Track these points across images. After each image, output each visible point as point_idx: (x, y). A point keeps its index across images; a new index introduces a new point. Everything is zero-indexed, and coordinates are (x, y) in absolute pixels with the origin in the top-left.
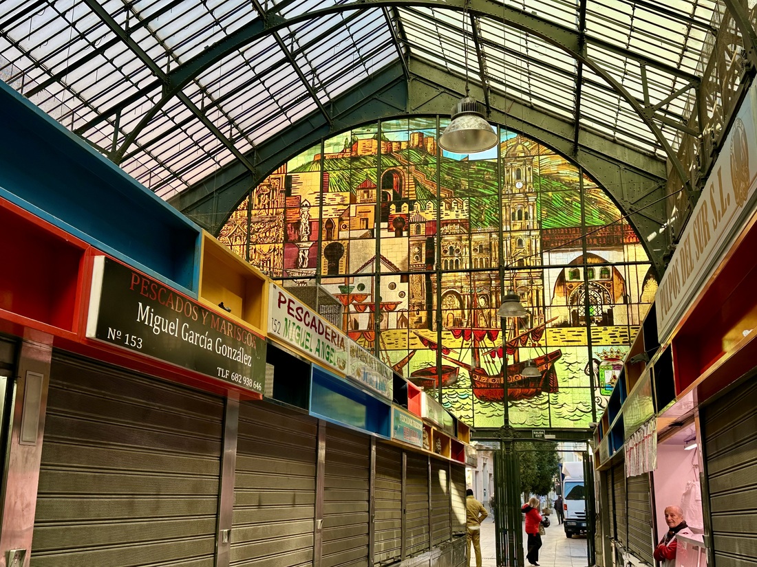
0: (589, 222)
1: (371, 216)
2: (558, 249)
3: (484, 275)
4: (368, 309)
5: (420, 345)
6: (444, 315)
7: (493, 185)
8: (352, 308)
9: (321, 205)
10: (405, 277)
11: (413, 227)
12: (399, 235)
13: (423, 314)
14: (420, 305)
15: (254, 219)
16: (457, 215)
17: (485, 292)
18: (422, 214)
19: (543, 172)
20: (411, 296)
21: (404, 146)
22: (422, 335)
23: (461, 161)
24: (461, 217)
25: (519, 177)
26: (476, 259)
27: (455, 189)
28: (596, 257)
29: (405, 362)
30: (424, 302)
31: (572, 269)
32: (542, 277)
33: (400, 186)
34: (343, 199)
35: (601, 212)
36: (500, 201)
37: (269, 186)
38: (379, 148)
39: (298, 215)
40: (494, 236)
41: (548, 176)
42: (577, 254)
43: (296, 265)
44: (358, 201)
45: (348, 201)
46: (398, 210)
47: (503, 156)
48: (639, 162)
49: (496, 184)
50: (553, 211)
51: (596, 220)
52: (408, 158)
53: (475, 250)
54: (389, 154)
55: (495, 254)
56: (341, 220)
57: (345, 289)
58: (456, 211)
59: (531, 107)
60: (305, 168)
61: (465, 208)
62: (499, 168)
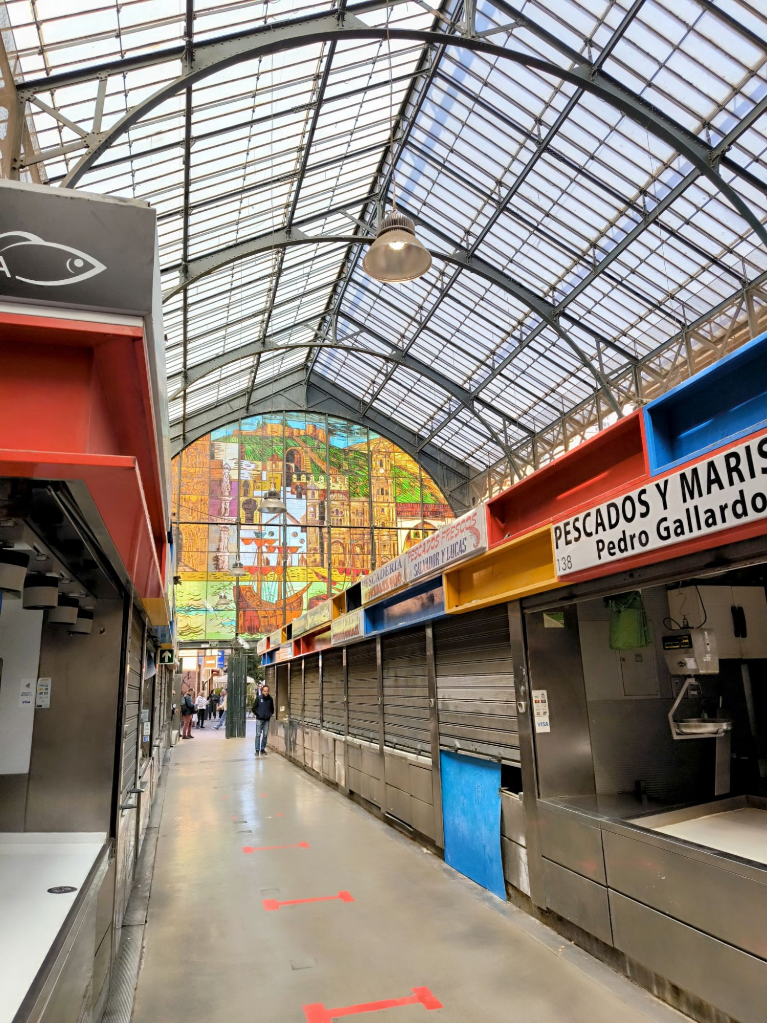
0: (425, 501)
1: (278, 482)
2: (406, 518)
3: (359, 531)
4: (277, 551)
5: (315, 578)
6: (333, 557)
7: (364, 469)
8: (264, 549)
10: (304, 529)
11: (309, 493)
12: (299, 497)
13: (318, 557)
14: (315, 549)
16: (341, 487)
17: (360, 542)
18: (317, 484)
19: (397, 464)
20: (309, 543)
21: (302, 433)
22: (317, 571)
23: (344, 450)
24: (344, 489)
25: (381, 465)
26: (354, 520)
27: (339, 468)
28: (429, 524)
29: (305, 590)
30: (318, 547)
31: (416, 531)
32: (397, 535)
33: (299, 462)
34: (257, 466)
35: (432, 495)
36: (369, 480)
37: (196, 449)
38: (284, 432)
39: (220, 475)
40: (366, 504)
41: (400, 467)
42: (417, 522)
43: (219, 514)
44: (269, 469)
45: (260, 469)
46: (299, 479)
47: (371, 449)
48: (454, 465)
49: (367, 468)
50: (403, 491)
51: (429, 500)
52: (305, 442)
53: (353, 513)
54: (291, 437)
55: (367, 517)
56: (255, 481)
57: (259, 535)
58: (340, 484)
59: (389, 419)
60: (226, 439)
61: (346, 483)
62: (368, 457)
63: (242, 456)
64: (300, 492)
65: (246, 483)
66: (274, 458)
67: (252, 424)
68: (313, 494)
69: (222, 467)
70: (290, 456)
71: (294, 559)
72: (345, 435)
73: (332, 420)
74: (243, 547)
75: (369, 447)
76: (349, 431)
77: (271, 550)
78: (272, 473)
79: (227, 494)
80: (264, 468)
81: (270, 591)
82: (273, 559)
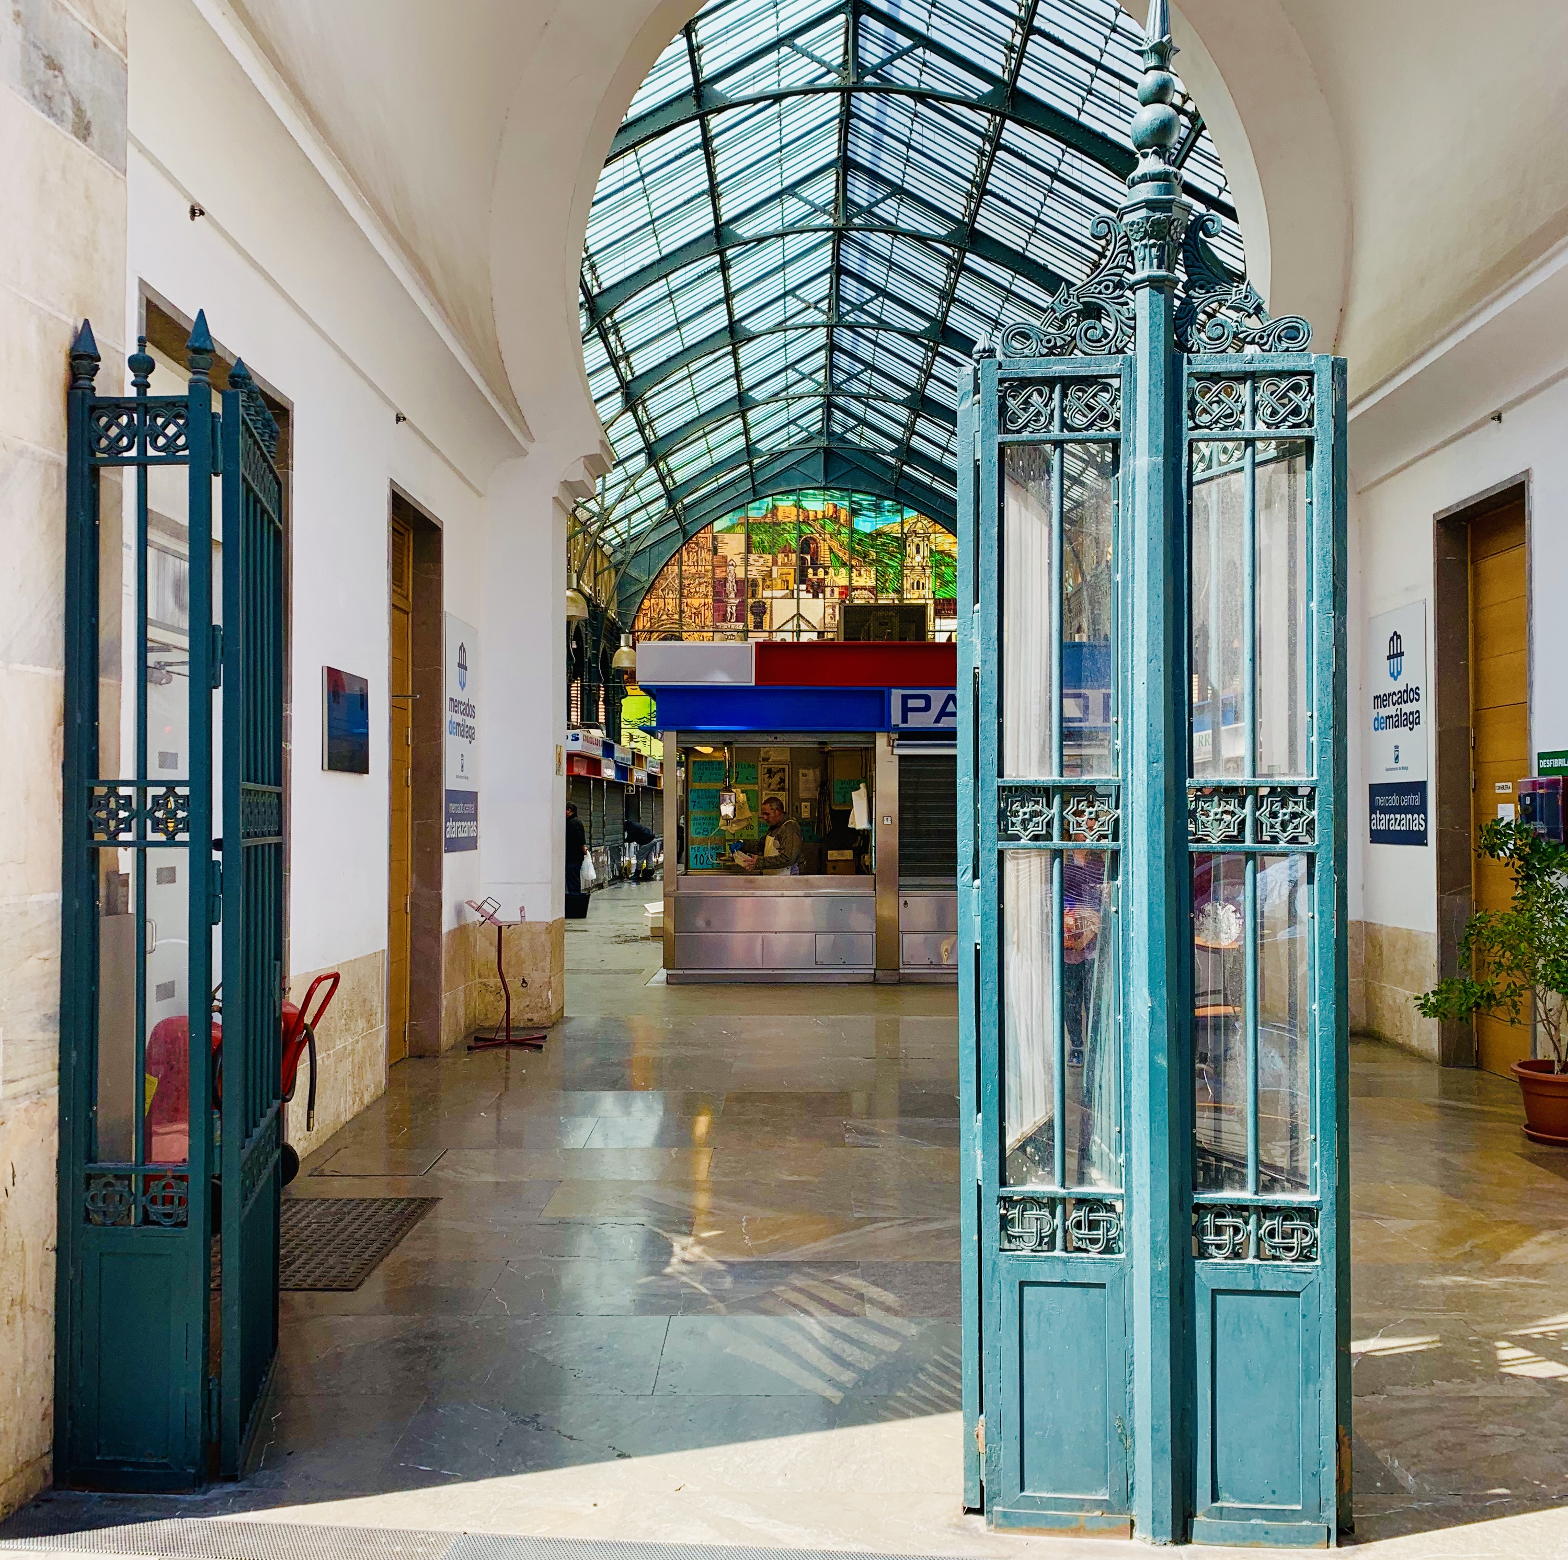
1: (791, 578)
2: (947, 617)
7: (896, 557)
9: (747, 564)
10: (821, 635)
11: (828, 590)
12: (816, 596)
15: (685, 574)
16: (866, 582)
19: (939, 549)
21: (820, 516)
23: (870, 534)
24: (869, 584)
25: (918, 552)
27: (864, 557)
34: (766, 561)
36: (902, 571)
41: (942, 552)
43: (725, 620)
44: (780, 564)
45: (770, 564)
46: (815, 574)
47: (906, 531)
49: (899, 556)
50: (945, 584)
52: (823, 527)
54: (806, 522)
56: (764, 580)
58: (865, 579)
60: (730, 530)
61: (873, 576)
62: (902, 542)
63: (749, 551)
64: (817, 589)
65: (754, 583)
66: (787, 551)
67: (759, 509)
68: (832, 591)
69: (726, 565)
70: (805, 546)
72: (873, 514)
73: (857, 497)
75: (902, 529)
76: (877, 508)
78: (785, 568)
79: (733, 595)
80: (775, 563)
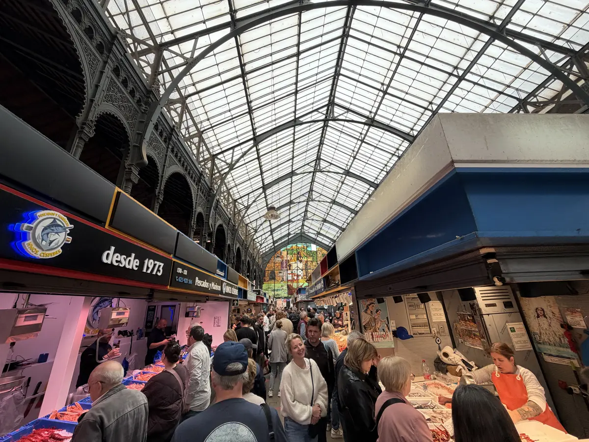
1: (296, 259)
8: (293, 275)
10: (302, 270)
18: (304, 259)
19: (324, 253)
20: (303, 273)
21: (301, 248)
33: (300, 254)
34: (291, 256)
37: (278, 254)
38: (297, 248)
39: (283, 259)
46: (300, 258)
57: (292, 272)
58: (310, 259)
59: (321, 242)
60: (284, 250)
63: (287, 254)
64: (301, 261)
65: (289, 261)
66: (295, 254)
67: (289, 246)
68: (304, 262)
69: (283, 257)
70: (298, 253)
71: (300, 278)
73: (307, 244)
74: (288, 275)
77: (295, 276)
78: (294, 257)
79: (285, 263)
81: (295, 285)
82: (295, 278)
